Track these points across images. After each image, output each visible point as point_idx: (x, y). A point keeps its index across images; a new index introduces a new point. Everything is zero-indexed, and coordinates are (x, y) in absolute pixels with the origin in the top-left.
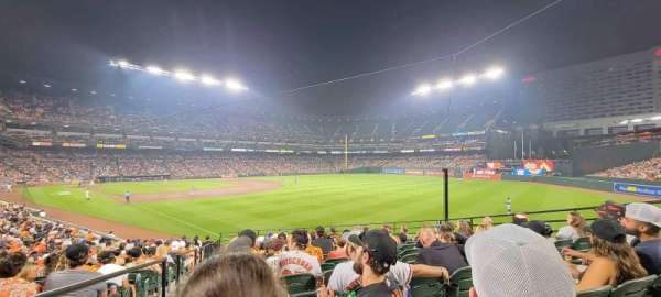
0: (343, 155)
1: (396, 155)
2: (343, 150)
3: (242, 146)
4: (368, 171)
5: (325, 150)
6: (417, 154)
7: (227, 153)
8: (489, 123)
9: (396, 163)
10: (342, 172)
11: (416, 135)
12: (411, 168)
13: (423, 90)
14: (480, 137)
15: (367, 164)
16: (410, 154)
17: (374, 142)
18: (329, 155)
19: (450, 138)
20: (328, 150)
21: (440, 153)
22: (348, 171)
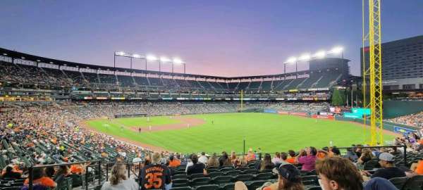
0: (240, 101)
1: (273, 101)
2: (240, 98)
3: (183, 96)
4: (255, 110)
5: (229, 97)
6: (286, 102)
7: (174, 101)
9: (272, 106)
10: (239, 112)
11: (286, 89)
12: (281, 110)
13: (291, 60)
14: (326, 92)
16: (282, 101)
17: (260, 93)
18: (232, 101)
19: (307, 92)
20: (232, 98)
21: (300, 101)
22: (243, 112)
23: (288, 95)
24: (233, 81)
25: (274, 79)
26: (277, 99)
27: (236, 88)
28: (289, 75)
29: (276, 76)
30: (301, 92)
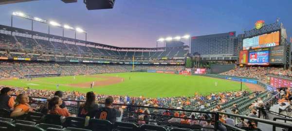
0: (132, 64)
1: (152, 65)
2: (132, 62)
3: (87, 60)
4: (142, 71)
5: (121, 62)
6: (160, 65)
7: (80, 63)
9: (152, 68)
10: (132, 72)
11: (160, 57)
12: (158, 70)
13: (161, 40)
14: (183, 60)
15: (140, 68)
16: (157, 65)
17: (143, 59)
18: (124, 64)
19: (172, 59)
20: (123, 62)
21: (169, 65)
22: (134, 71)
23: (161, 61)
24: (123, 50)
25: (150, 51)
26: (154, 63)
27: (126, 55)
28: (160, 49)
29: (152, 49)
30: (169, 59)
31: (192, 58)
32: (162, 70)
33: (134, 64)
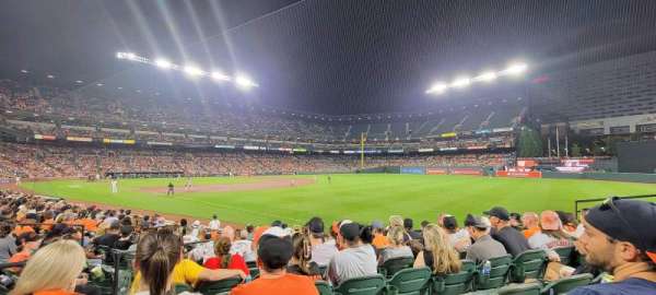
0: (358, 154)
1: (414, 154)
2: (357, 149)
3: (254, 144)
4: (385, 170)
5: (337, 149)
6: (437, 153)
7: (239, 151)
8: (514, 121)
9: (412, 163)
10: (358, 172)
12: (430, 167)
13: (438, 88)
14: (507, 135)
15: (384, 163)
16: (429, 154)
17: (389, 141)
18: (341, 155)
19: (473, 136)
20: (340, 149)
21: (462, 152)
22: (364, 171)
26: (421, 150)
27: (347, 133)
30: (461, 137)
31: (539, 130)
32: (443, 168)
33: (365, 155)
